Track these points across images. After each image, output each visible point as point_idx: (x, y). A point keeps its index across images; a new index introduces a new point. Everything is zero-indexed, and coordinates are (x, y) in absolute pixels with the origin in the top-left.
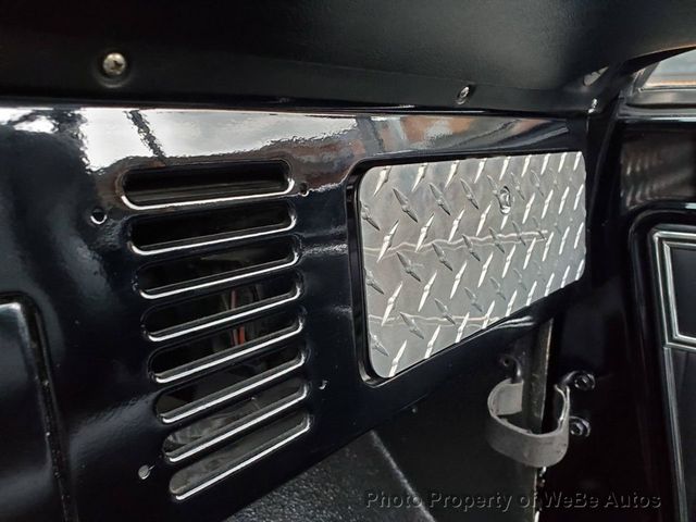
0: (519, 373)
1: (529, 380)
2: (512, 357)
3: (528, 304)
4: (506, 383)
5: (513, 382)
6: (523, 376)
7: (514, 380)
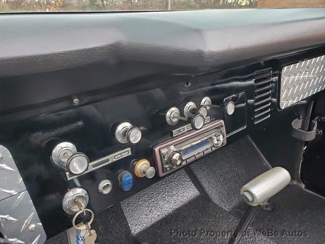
1: (304, 119)
2: (299, 113)
3: (305, 97)
4: (297, 120)
6: (302, 118)
7: (299, 119)
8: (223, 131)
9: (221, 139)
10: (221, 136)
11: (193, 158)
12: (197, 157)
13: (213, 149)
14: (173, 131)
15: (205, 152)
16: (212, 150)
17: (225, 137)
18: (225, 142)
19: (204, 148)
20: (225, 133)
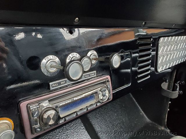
0: (167, 81)
1: (169, 83)
2: (166, 78)
3: (170, 67)
4: (164, 83)
5: (166, 83)
6: (168, 82)
7: (166, 82)
8: (109, 86)
9: (107, 95)
10: (107, 92)
11: (74, 115)
12: (79, 113)
13: (99, 104)
14: (51, 84)
15: (89, 109)
16: (97, 105)
17: (111, 93)
18: (111, 98)
19: (88, 104)
20: (111, 89)
